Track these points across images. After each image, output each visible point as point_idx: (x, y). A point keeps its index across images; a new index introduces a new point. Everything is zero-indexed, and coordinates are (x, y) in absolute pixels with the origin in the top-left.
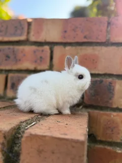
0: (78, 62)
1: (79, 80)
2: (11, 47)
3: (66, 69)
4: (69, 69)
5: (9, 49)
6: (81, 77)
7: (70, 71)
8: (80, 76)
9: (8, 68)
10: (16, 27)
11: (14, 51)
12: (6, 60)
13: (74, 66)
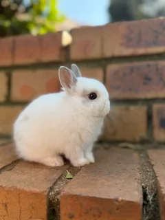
0: (80, 74)
1: (90, 100)
2: (152, 63)
3: (63, 89)
4: (69, 87)
5: (149, 66)
6: (93, 96)
7: (71, 90)
8: (90, 95)
9: (150, 95)
10: (155, 32)
11: (157, 69)
12: (145, 84)
13: (75, 81)
